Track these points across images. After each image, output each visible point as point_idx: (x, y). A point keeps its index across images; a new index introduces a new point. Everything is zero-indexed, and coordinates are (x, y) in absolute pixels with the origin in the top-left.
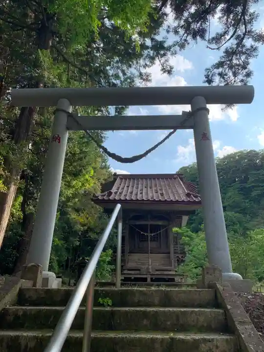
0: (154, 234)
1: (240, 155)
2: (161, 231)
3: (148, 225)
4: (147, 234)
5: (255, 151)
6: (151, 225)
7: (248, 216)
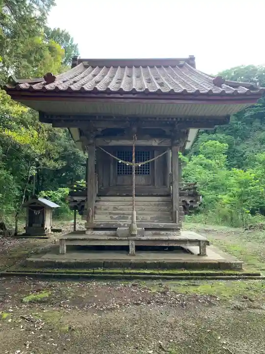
0: (143, 163)
1: (236, 71)
2: (156, 158)
3: (132, 147)
4: (131, 164)
5: (253, 67)
6: (137, 147)
7: (239, 138)
